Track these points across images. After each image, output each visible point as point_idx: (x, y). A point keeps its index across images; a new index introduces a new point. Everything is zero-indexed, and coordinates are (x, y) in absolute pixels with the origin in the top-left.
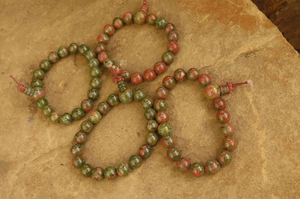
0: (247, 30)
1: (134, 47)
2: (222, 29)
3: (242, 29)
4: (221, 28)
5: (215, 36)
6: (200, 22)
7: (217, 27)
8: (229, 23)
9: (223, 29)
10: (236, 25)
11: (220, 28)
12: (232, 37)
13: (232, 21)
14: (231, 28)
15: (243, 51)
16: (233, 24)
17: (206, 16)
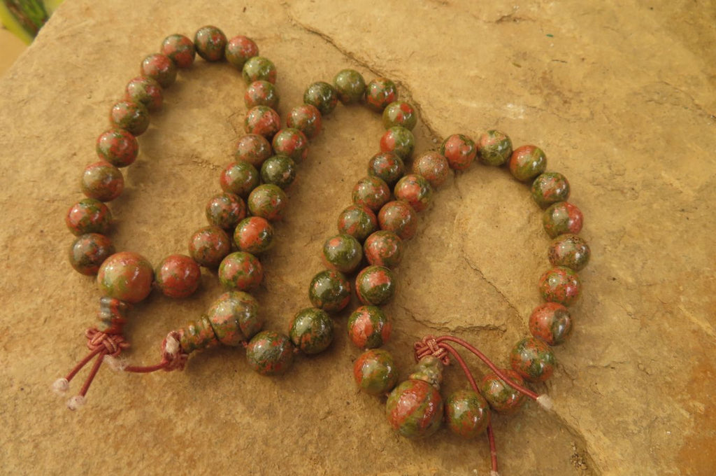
0: (678, 461)
1: (566, 134)
2: (670, 374)
3: (681, 442)
4: (672, 371)
5: (637, 351)
6: (682, 307)
7: (674, 359)
8: (693, 398)
9: (668, 379)
10: (693, 424)
11: (671, 368)
12: (644, 406)
13: (706, 410)
14: (677, 406)
15: (593, 446)
16: (695, 413)
17: (709, 325)
